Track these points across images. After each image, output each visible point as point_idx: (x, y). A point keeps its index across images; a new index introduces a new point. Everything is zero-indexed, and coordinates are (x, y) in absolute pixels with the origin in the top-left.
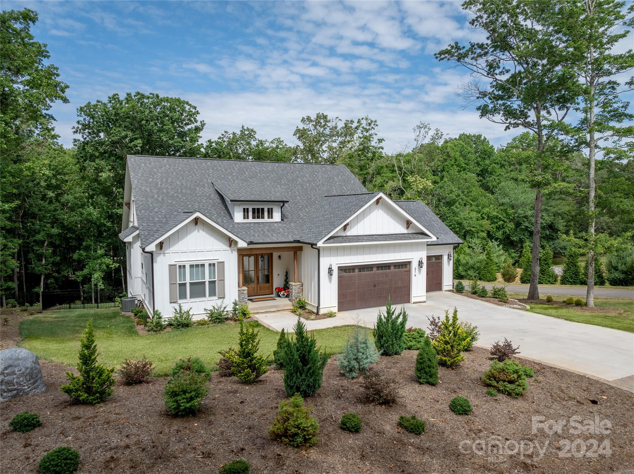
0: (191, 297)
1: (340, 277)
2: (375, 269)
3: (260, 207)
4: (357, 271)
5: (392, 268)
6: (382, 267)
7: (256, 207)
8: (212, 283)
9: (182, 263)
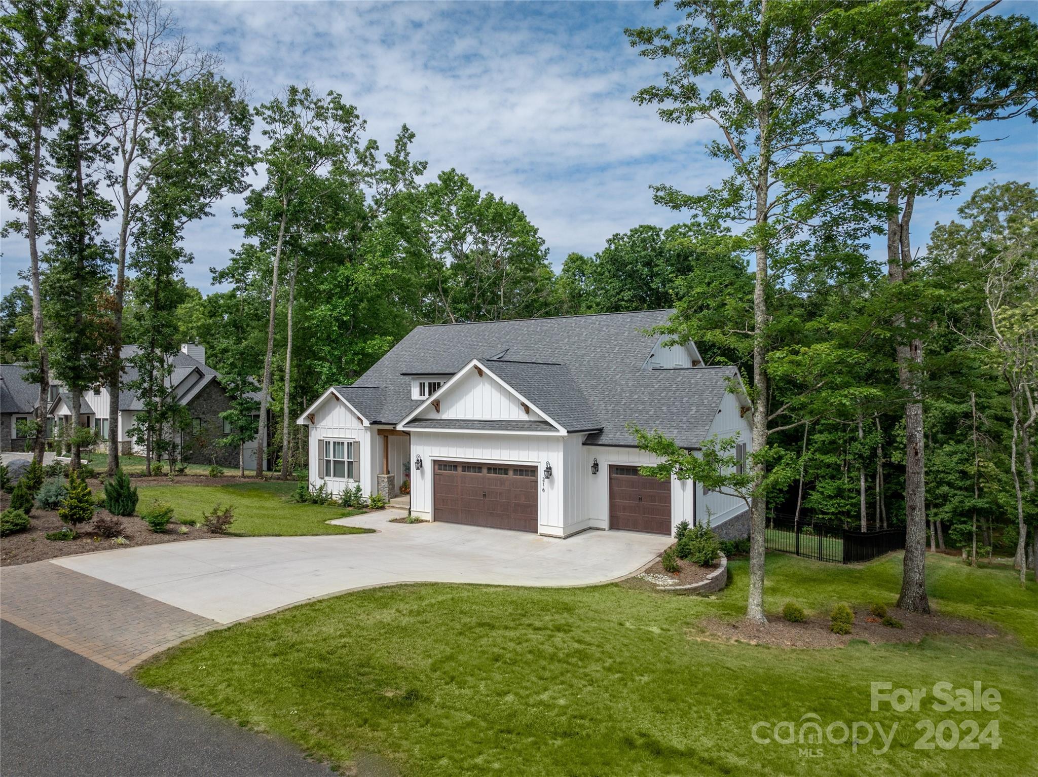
0: (334, 476)
1: (435, 475)
2: (485, 471)
3: (436, 381)
4: (460, 469)
5: (511, 473)
6: (495, 469)
7: (432, 381)
8: (350, 463)
9: (327, 440)
